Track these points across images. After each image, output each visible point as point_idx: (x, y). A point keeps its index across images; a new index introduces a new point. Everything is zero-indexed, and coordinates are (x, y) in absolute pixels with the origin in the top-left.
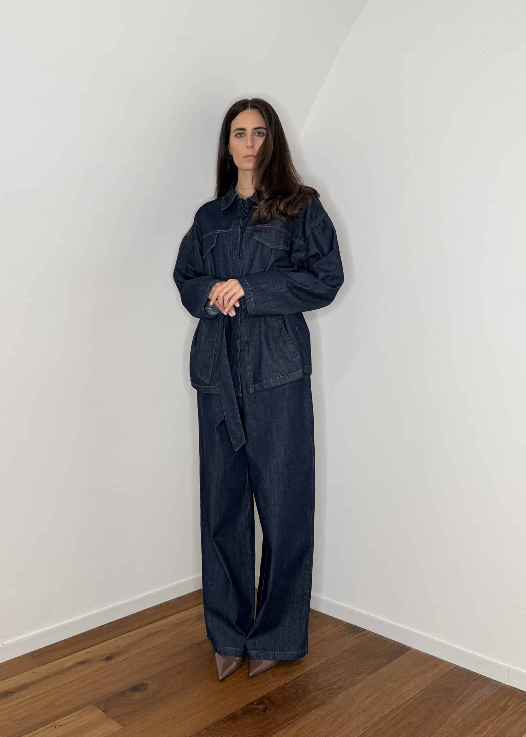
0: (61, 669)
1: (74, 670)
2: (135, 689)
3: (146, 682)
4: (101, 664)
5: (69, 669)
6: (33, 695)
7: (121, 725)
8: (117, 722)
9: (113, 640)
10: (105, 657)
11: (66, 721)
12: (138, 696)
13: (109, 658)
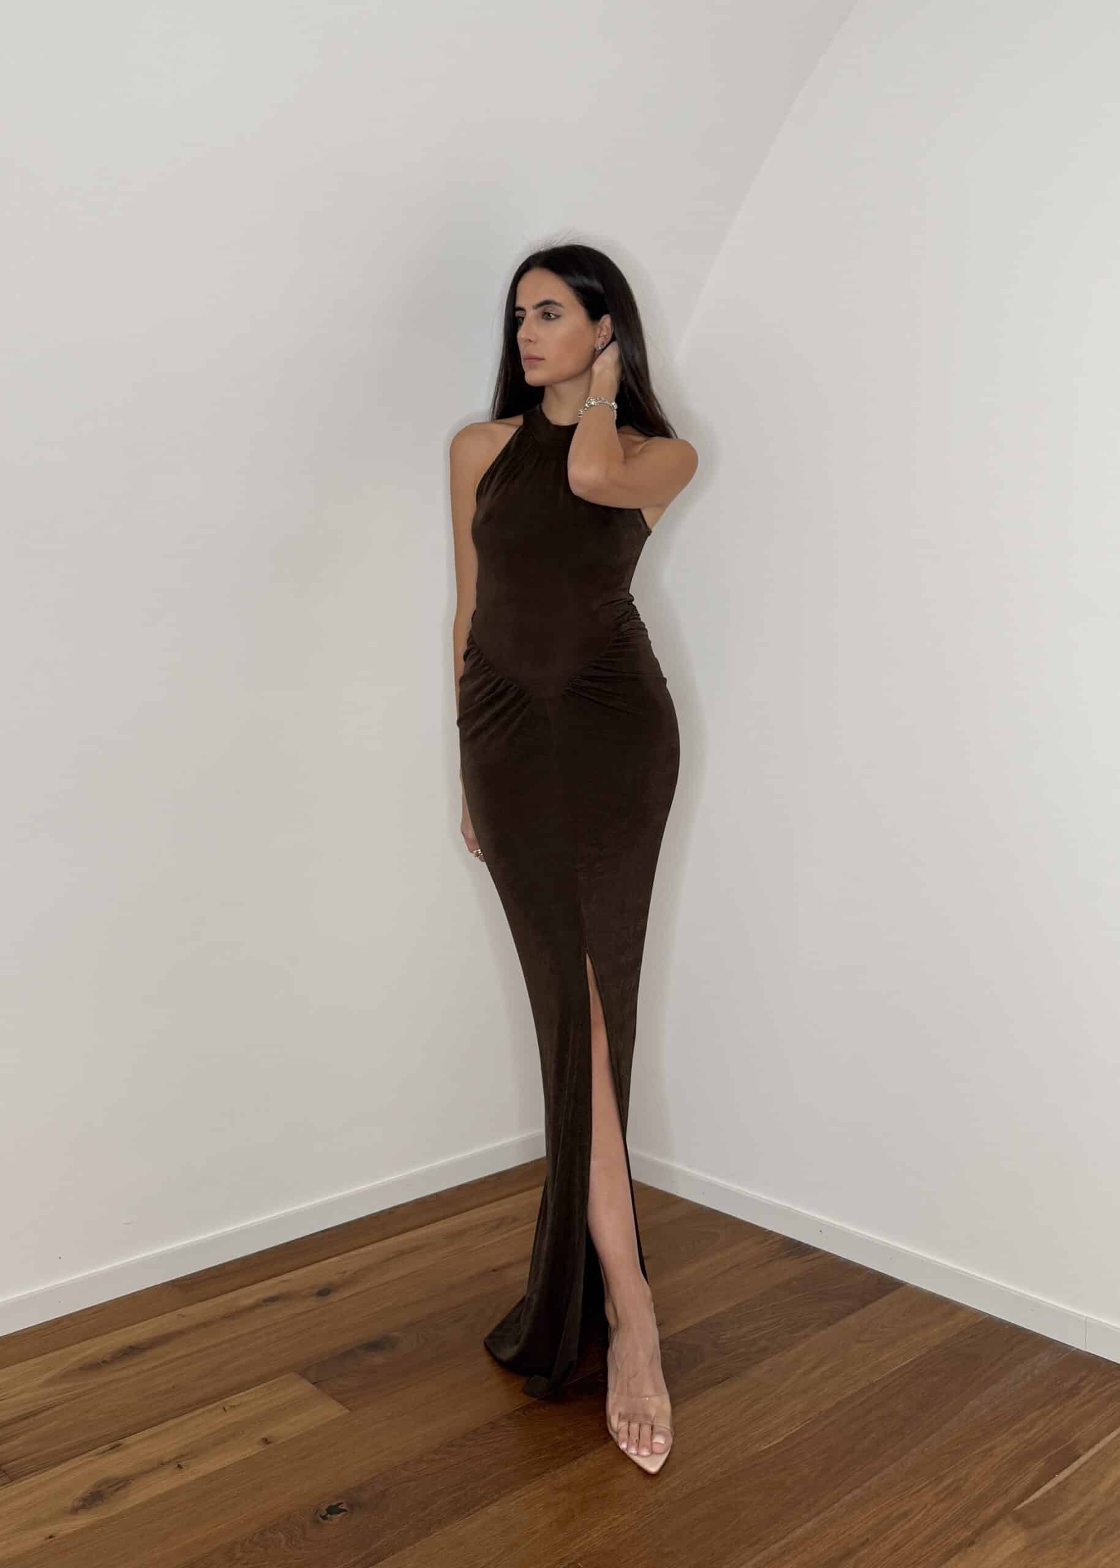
0: (234, 1310)
1: (258, 1311)
2: (374, 1346)
3: (395, 1334)
4: (312, 1302)
5: (251, 1308)
6: (182, 1352)
7: (347, 1408)
8: (341, 1402)
9: (332, 1260)
10: (316, 1290)
11: (244, 1400)
12: (378, 1359)
13: (324, 1292)
